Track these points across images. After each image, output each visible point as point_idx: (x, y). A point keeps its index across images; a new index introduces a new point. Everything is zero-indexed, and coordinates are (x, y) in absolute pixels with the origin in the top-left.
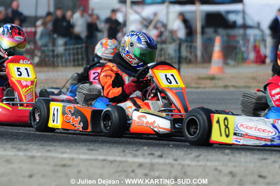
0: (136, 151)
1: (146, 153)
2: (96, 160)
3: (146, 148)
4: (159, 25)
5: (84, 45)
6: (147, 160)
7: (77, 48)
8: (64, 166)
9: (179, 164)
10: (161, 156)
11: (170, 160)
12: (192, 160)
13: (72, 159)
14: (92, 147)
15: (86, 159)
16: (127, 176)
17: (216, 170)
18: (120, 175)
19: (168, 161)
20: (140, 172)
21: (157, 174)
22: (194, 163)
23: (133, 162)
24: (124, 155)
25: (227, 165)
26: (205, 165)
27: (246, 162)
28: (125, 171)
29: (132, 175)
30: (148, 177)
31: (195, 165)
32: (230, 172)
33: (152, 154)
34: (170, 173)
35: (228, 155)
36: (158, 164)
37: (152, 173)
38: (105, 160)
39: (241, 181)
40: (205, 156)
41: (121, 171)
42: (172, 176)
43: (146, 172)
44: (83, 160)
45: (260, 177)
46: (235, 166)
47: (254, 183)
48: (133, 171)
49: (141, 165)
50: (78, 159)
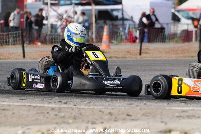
0: (51, 100)
2: (25, 106)
3: (57, 98)
6: (57, 106)
8: (4, 110)
9: (78, 108)
10: (66, 103)
11: (72, 106)
12: (86, 105)
13: (9, 105)
14: (22, 98)
15: (18, 106)
16: (44, 116)
17: (100, 111)
18: (40, 116)
19: (70, 106)
20: (52, 113)
21: (63, 115)
22: (87, 107)
23: (48, 107)
24: (43, 103)
25: (107, 108)
26: (94, 108)
27: (119, 106)
28: (43, 113)
29: (47, 115)
30: (57, 116)
31: (88, 109)
32: (110, 113)
33: (61, 102)
34: (71, 114)
35: (108, 102)
36: (64, 108)
37: (60, 114)
38: (30, 106)
39: (116, 118)
40: (94, 103)
41: (40, 113)
42: (73, 115)
43: (56, 113)
44: (16, 106)
45: (128, 115)
46: (112, 109)
47: (124, 120)
48: (48, 113)
49: (53, 109)
50: (13, 105)
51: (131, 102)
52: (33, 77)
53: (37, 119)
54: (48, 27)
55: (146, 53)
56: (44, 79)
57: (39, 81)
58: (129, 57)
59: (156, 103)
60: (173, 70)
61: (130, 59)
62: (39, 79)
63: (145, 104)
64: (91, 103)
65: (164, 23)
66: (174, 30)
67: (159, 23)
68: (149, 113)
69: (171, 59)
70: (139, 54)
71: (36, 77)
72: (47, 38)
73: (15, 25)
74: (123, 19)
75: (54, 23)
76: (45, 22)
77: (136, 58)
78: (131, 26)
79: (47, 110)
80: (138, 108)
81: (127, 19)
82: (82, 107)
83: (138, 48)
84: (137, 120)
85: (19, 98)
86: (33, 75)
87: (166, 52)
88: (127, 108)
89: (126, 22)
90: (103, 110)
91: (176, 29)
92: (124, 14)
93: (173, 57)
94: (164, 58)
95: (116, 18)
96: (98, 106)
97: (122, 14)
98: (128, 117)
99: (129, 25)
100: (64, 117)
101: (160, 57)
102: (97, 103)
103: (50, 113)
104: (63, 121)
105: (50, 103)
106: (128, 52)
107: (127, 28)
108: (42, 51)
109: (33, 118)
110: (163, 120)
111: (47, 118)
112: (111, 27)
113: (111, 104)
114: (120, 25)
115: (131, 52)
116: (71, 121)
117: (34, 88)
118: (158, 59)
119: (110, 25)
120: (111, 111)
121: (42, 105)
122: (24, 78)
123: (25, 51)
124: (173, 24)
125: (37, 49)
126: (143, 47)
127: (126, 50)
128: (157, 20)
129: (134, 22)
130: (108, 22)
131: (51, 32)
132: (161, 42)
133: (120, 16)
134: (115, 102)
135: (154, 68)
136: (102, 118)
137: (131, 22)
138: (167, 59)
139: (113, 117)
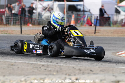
0: (41, 60)
2: (25, 63)
3: (45, 59)
5: (19, 17)
6: (46, 63)
7: (17, 18)
8: (12, 65)
9: (59, 65)
10: (51, 62)
11: (55, 64)
13: (15, 62)
15: (21, 63)
16: (38, 70)
17: (73, 68)
18: (35, 69)
19: (54, 64)
20: (43, 68)
21: (50, 69)
22: (65, 65)
23: (40, 64)
24: (37, 61)
25: (78, 66)
26: (69, 66)
27: (85, 65)
28: (37, 68)
29: (40, 69)
30: (46, 70)
31: (65, 66)
32: (79, 69)
33: (48, 61)
34: (55, 69)
35: (78, 62)
36: (50, 65)
37: (48, 69)
38: (29, 63)
39: (83, 72)
40: (69, 62)
41: (36, 68)
42: (56, 70)
43: (45, 68)
44: (20, 63)
45: (91, 71)
46: (81, 67)
47: (89, 73)
48: (40, 68)
49: (43, 65)
50: (18, 62)
51: (93, 63)
52: (34, 46)
53: (33, 72)
54: (36, 15)
55: (98, 33)
56: (42, 47)
57: (38, 48)
58: (88, 35)
59: (108, 64)
60: (116, 43)
61: (88, 36)
62: (38, 47)
63: (101, 64)
64: (67, 63)
65: (110, 14)
66: (116, 19)
67: (107, 14)
68: (105, 70)
69: (114, 37)
70: (94, 33)
71: (36, 46)
72: (36, 21)
73: (16, 13)
74: (84, 11)
75: (41, 12)
76: (34, 11)
77: (93, 36)
78: (89, 16)
79: (39, 66)
80: (97, 67)
81: (86, 11)
82: (62, 65)
83: (94, 29)
84: (97, 74)
85: (21, 58)
86: (33, 44)
87: (111, 33)
88: (90, 66)
89: (86, 13)
90: (75, 67)
91: (117, 18)
92: (85, 8)
93: (116, 36)
94: (110, 36)
95: (79, 10)
96: (71, 64)
97: (84, 8)
98: (91, 72)
99: (88, 15)
100: (50, 71)
101: (108, 35)
102: (71, 63)
103: (42, 68)
104: (50, 73)
105: (41, 62)
106: (87, 32)
107: (86, 17)
108: (33, 30)
109: (31, 71)
110: (114, 75)
111: (40, 71)
112: (76, 15)
113: (80, 63)
114: (82, 15)
115: (89, 32)
116: (55, 73)
117: (34, 53)
118: (107, 36)
119: (75, 15)
120: (80, 68)
121: (36, 63)
122: (26, 46)
123: (22, 29)
124: (115, 15)
125: (30, 28)
126: (97, 29)
127: (86, 31)
128: (105, 12)
129: (91, 13)
130: (74, 12)
131: (38, 18)
132: (108, 26)
133: (82, 9)
134: (82, 62)
135: (104, 42)
136: (74, 72)
137: (89, 13)
138: (112, 36)
139: (82, 72)
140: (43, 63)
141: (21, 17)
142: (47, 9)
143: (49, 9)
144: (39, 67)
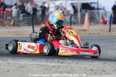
0: (52, 60)
1: (56, 61)
2: (35, 64)
3: (56, 59)
4: (63, 8)
5: (31, 17)
6: (56, 64)
7: (29, 18)
8: (22, 67)
9: (70, 66)
10: (62, 63)
11: (66, 64)
12: (75, 64)
13: (26, 64)
14: (34, 59)
16: (48, 71)
23: (51, 65)
24: (47, 62)
27: (97, 65)
28: (47, 69)
29: (50, 71)
30: (57, 71)
31: (77, 66)
32: (91, 69)
33: (59, 62)
34: (66, 69)
36: (61, 66)
38: (39, 64)
39: (95, 73)
43: (56, 69)
45: (103, 71)
46: (93, 67)
47: (100, 73)
48: (51, 69)
49: (54, 67)
50: (28, 64)
64: (79, 63)
80: (110, 66)
96: (83, 65)
102: (82, 63)
105: (52, 63)
113: (92, 63)
121: (46, 64)
134: (94, 62)
140: (54, 64)
141: (32, 18)
142: (60, 8)
143: (61, 8)
144: (49, 68)
